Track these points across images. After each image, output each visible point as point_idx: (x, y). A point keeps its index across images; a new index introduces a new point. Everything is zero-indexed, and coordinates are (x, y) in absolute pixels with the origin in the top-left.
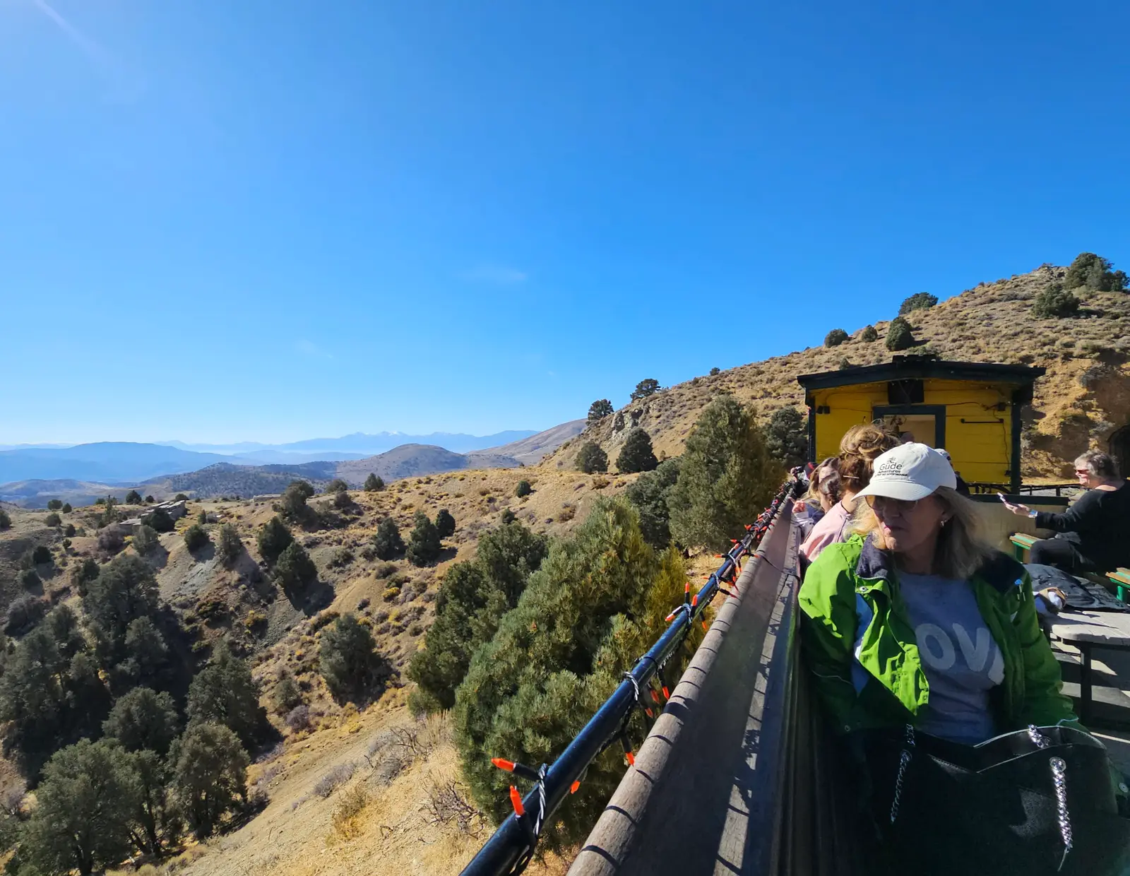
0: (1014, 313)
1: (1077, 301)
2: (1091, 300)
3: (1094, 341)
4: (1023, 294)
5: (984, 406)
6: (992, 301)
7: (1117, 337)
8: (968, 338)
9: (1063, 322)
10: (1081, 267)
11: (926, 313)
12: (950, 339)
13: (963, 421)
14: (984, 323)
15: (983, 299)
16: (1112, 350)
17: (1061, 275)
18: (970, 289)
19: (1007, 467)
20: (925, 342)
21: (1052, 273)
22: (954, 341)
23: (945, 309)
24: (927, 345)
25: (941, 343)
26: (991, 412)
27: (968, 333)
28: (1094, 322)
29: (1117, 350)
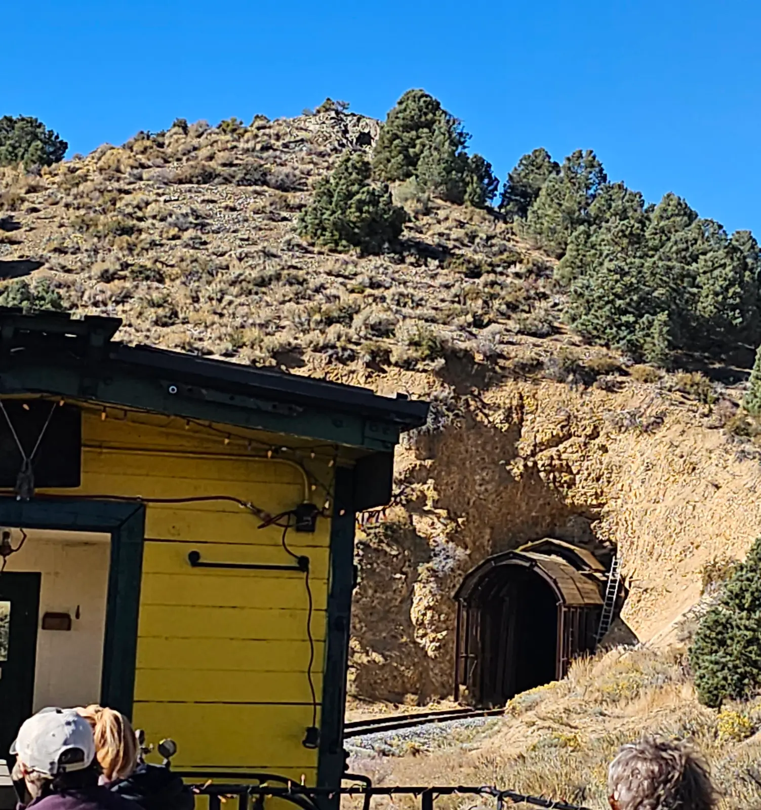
0: (260, 221)
1: (401, 216)
2: (426, 219)
3: (433, 326)
4: (279, 172)
5: (257, 512)
6: (208, 177)
7: (478, 323)
8: (142, 274)
9: (370, 266)
10: (407, 128)
11: (33, 180)
12: (96, 270)
13: (194, 559)
14: (186, 235)
15: (185, 168)
16: (468, 355)
17: (364, 139)
18: (154, 131)
19: (311, 718)
20: (28, 265)
21: (346, 132)
22: (106, 277)
23: (85, 178)
24: (34, 279)
25: (70, 277)
26: (274, 533)
27: (145, 260)
28: (433, 277)
29: (479, 358)
